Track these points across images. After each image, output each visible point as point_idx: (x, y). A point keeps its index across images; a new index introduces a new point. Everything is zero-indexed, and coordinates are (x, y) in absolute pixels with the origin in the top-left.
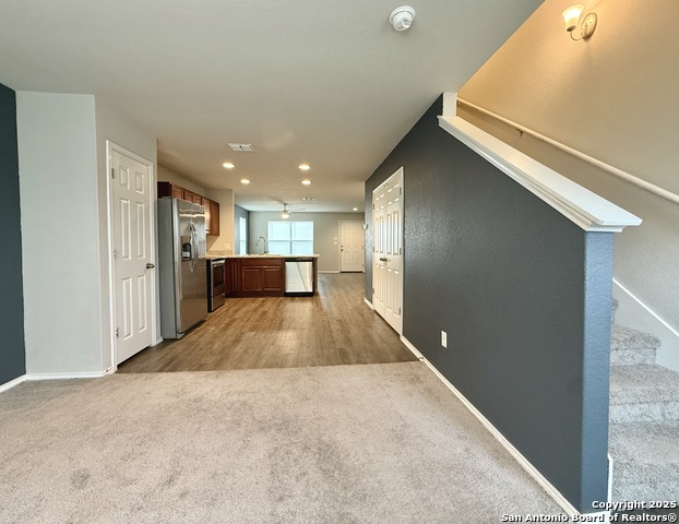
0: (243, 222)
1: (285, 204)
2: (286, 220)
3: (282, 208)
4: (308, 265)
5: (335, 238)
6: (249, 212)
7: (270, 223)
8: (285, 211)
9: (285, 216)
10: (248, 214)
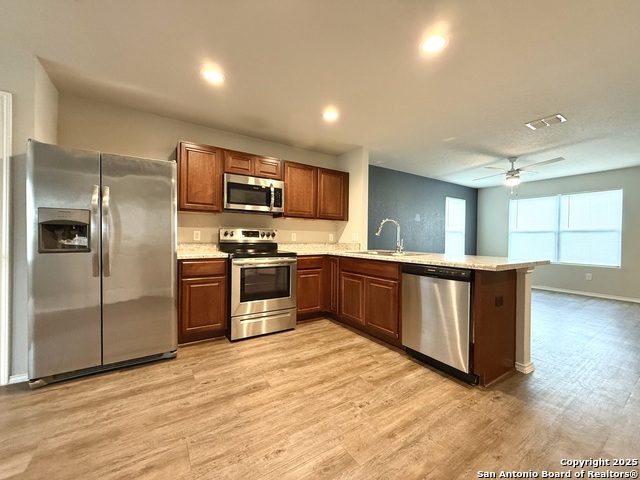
8: (513, 173)
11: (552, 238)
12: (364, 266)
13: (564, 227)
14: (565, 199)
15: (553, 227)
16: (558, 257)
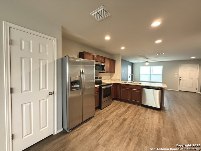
0: (130, 67)
1: (147, 59)
2: (148, 65)
3: (146, 60)
4: (158, 92)
5: (176, 73)
6: (133, 64)
7: (141, 67)
8: (147, 62)
9: (147, 64)
10: (132, 64)
11: (149, 75)
12: (130, 86)
13: (151, 73)
14: (152, 67)
15: (149, 73)
16: (150, 80)
